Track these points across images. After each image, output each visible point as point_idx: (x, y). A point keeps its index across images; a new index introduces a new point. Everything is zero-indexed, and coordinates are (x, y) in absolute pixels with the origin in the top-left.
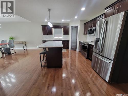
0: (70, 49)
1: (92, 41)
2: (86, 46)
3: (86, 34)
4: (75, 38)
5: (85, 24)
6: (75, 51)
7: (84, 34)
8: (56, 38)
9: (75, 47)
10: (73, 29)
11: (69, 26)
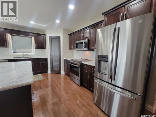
0: (49, 72)
1: (81, 59)
2: (78, 66)
3: (74, 49)
4: (58, 54)
5: (70, 35)
6: (58, 75)
7: (70, 49)
8: (19, 54)
9: (57, 69)
10: (53, 40)
11: (45, 35)
